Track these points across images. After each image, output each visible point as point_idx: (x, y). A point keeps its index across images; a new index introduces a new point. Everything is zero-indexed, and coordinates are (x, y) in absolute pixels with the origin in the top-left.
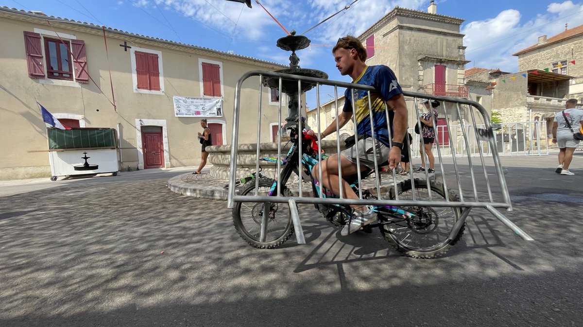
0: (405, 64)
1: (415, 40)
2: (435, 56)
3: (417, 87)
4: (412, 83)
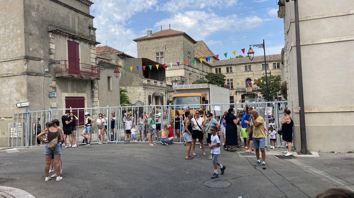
0: (33, 32)
1: (44, 8)
2: (68, 31)
3: (48, 61)
4: (42, 56)
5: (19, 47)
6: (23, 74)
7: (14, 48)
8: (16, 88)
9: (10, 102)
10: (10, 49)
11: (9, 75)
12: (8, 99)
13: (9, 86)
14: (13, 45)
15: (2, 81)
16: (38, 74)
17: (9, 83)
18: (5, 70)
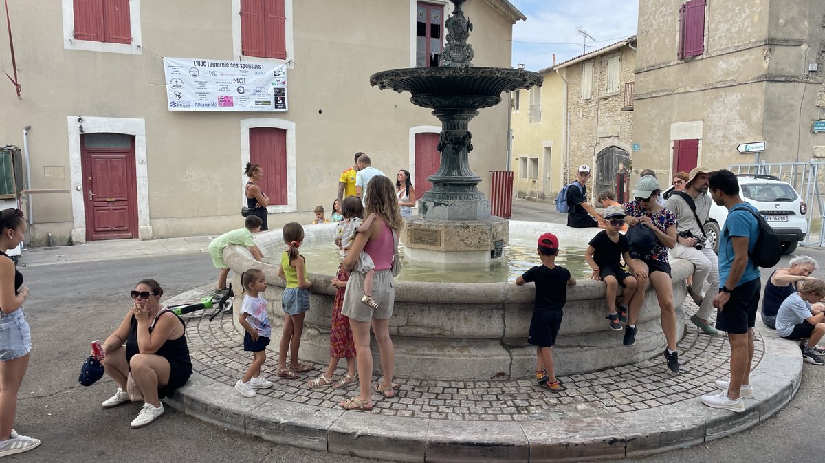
3: (818, 45)
4: (805, 34)
5: (756, 19)
6: (759, 80)
7: (743, 24)
8: (739, 113)
9: (724, 141)
10: (736, 26)
11: (728, 84)
12: (722, 134)
13: (725, 108)
14: (743, 16)
15: (712, 98)
16: (792, 77)
17: (725, 100)
18: (720, 73)
